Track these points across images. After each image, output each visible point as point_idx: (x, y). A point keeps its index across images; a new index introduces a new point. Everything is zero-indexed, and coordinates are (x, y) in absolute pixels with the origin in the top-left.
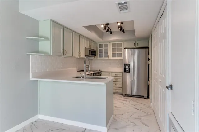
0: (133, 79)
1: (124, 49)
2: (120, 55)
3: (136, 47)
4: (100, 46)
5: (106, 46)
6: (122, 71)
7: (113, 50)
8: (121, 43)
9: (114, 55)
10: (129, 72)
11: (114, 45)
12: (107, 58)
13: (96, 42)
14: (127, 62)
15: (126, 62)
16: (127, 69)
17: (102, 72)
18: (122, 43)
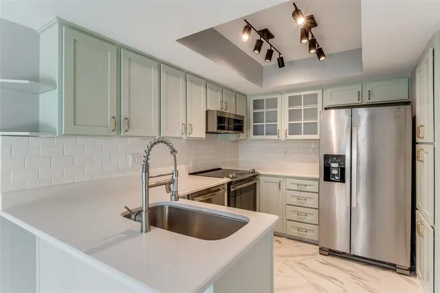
0: (354, 205)
1: (326, 109)
2: (312, 128)
3: (366, 101)
4: (257, 104)
5: (273, 103)
6: (318, 176)
7: (293, 115)
8: (317, 94)
9: (294, 129)
10: (342, 180)
11: (293, 101)
12: (275, 137)
13: (244, 95)
14: (335, 152)
15: (332, 148)
16: (335, 172)
17: (258, 175)
18: (319, 92)
